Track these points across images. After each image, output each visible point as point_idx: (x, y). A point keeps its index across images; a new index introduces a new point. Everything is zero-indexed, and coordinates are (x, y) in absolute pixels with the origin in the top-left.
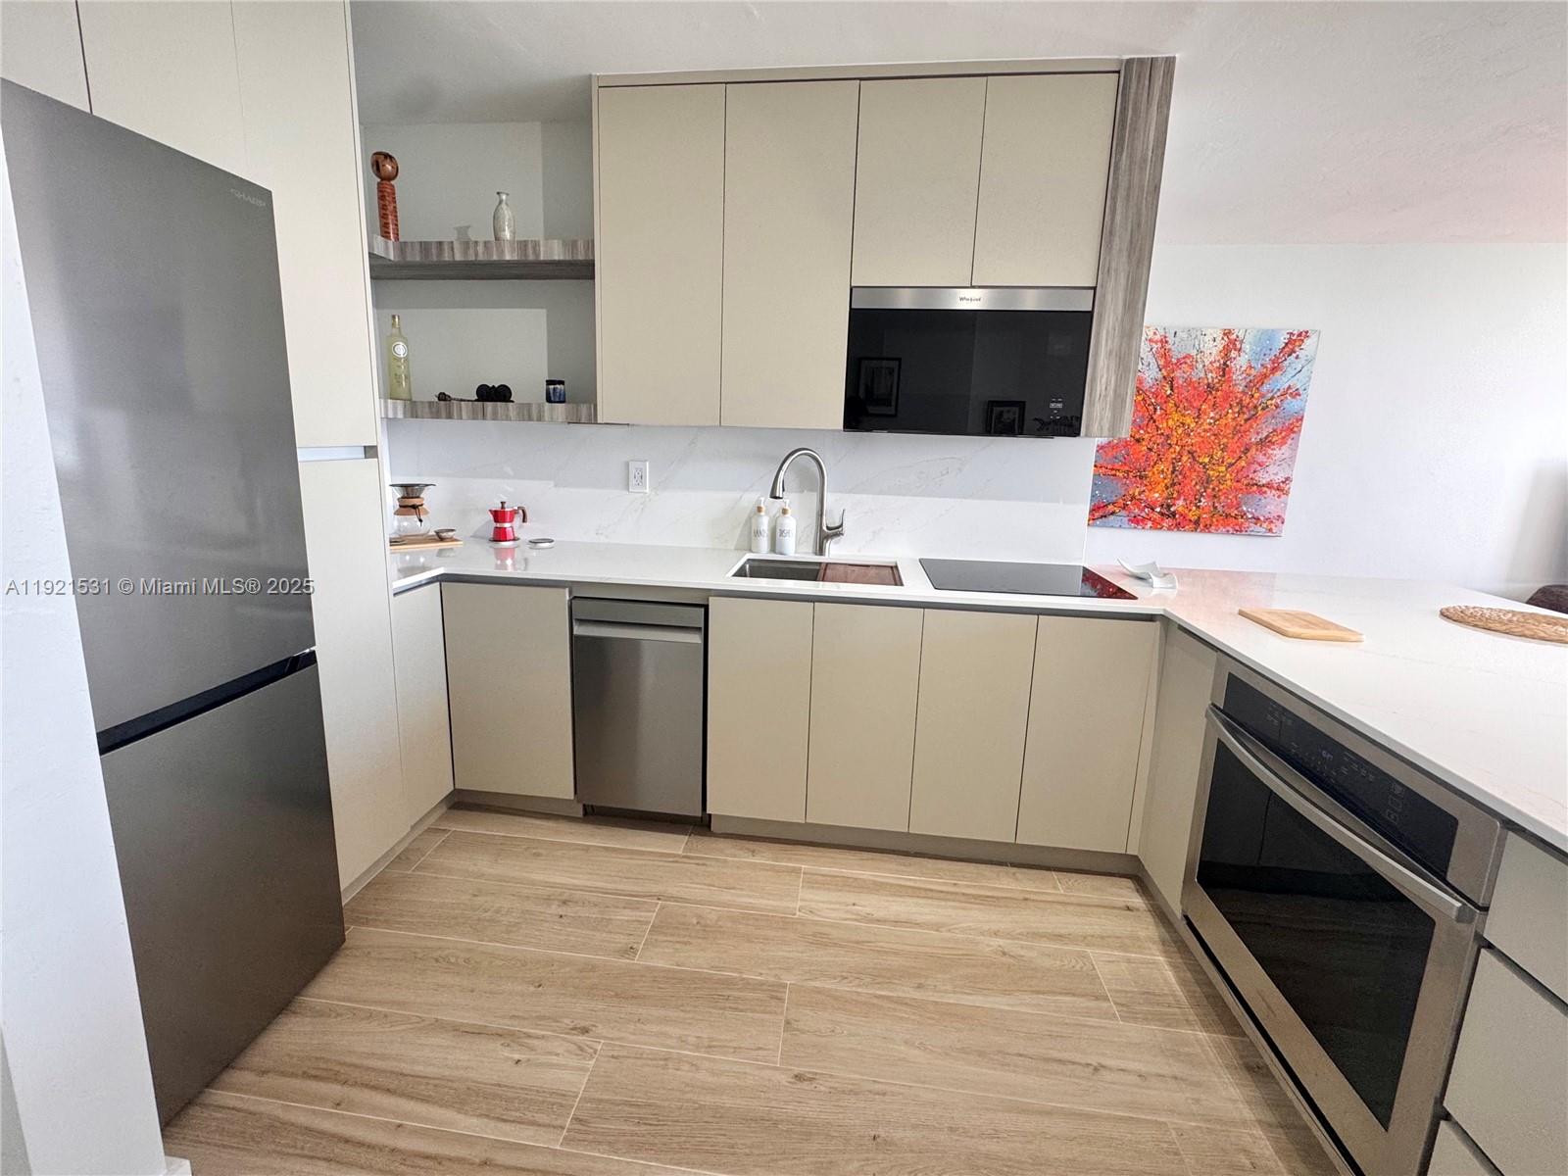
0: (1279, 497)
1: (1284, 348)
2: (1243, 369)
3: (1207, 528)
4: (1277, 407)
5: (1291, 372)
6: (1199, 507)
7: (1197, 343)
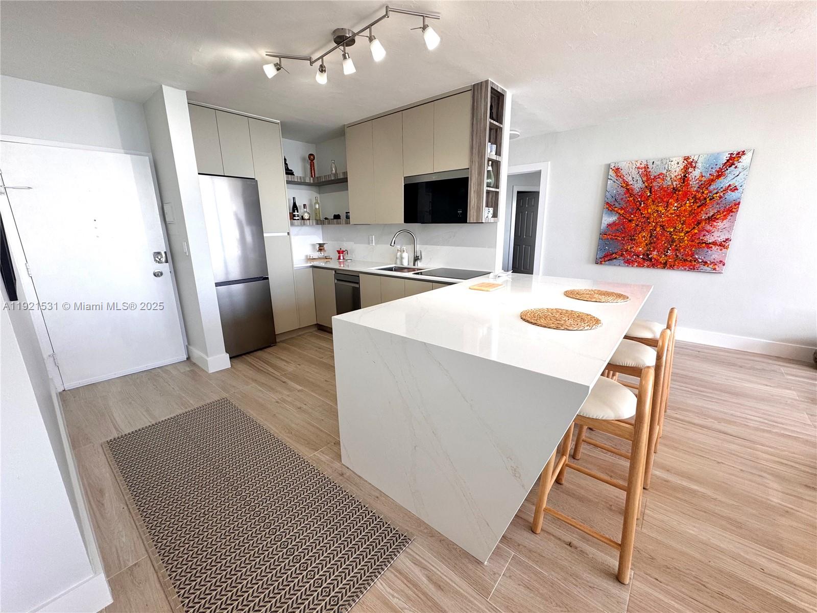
0: (721, 250)
1: (726, 163)
2: (696, 178)
3: (672, 267)
4: (720, 197)
5: (731, 176)
6: (666, 255)
7: (666, 166)
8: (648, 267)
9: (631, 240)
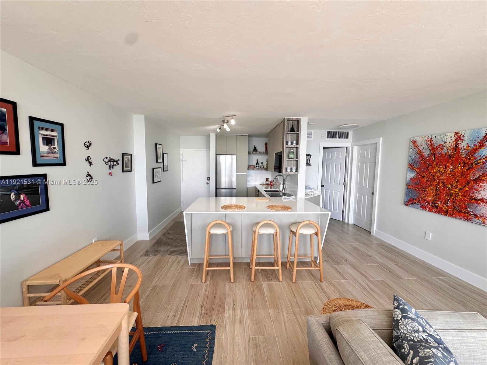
1: (485, 136)
2: (464, 148)
3: (451, 215)
6: (447, 206)
7: (444, 140)
8: (435, 212)
9: (424, 191)
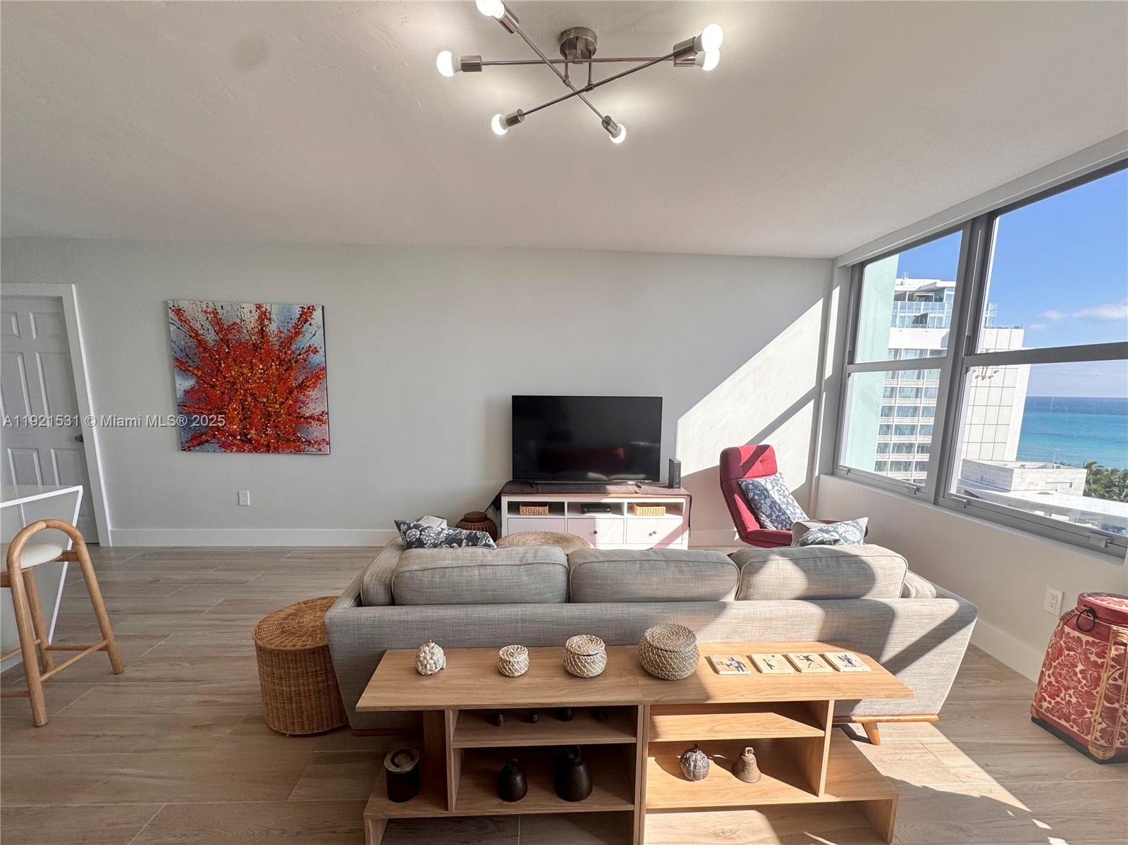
0: (320, 425)
1: (299, 318)
2: (275, 333)
3: (276, 450)
4: (305, 361)
5: (308, 335)
6: (266, 435)
7: (239, 314)
8: (250, 451)
